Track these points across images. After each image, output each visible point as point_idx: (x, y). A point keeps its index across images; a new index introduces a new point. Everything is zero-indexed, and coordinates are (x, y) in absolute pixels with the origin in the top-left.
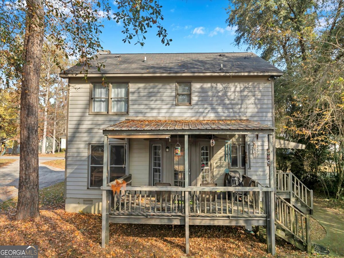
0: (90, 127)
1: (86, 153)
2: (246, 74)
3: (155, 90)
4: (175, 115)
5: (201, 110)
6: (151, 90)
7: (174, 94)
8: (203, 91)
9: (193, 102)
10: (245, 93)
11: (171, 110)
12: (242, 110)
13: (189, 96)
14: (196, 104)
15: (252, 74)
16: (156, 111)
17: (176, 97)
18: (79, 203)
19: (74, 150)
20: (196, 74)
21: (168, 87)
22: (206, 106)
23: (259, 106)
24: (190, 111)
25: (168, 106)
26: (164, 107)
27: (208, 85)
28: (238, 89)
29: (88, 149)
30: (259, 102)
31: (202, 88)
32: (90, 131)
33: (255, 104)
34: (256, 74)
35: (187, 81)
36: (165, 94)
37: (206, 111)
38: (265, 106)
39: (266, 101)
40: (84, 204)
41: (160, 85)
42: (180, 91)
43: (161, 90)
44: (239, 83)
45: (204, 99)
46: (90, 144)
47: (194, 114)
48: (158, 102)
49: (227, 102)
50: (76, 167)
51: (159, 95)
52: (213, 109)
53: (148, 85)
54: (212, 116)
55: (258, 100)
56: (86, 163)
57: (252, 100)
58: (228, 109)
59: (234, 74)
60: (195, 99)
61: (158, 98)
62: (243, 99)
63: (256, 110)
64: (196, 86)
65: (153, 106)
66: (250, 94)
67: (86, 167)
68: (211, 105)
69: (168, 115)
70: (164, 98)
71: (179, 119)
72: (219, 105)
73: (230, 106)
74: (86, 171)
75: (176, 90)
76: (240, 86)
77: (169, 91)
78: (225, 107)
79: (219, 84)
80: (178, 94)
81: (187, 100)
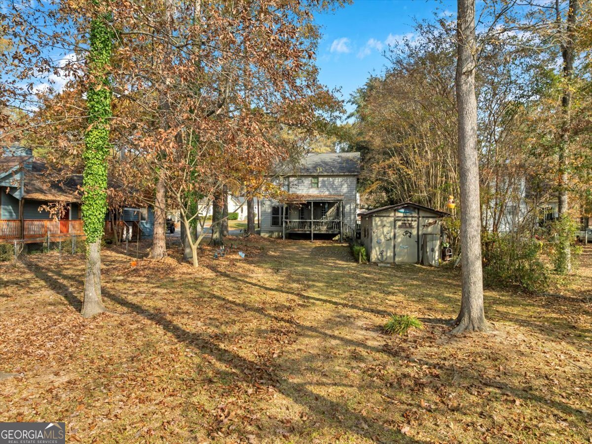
1: (269, 210)
2: (343, 174)
3: (301, 181)
4: (311, 192)
5: (322, 190)
6: (299, 181)
7: (310, 182)
8: (323, 181)
10: (343, 183)
11: (308, 190)
12: (341, 190)
13: (317, 183)
14: (320, 188)
15: (345, 174)
16: (301, 191)
18: (267, 232)
19: (263, 209)
20: (321, 174)
21: (307, 179)
22: (325, 188)
23: (349, 189)
24: (318, 191)
25: (307, 188)
26: (305, 189)
27: (326, 179)
28: (340, 181)
29: (271, 208)
30: (349, 186)
33: (347, 187)
34: (347, 174)
35: (317, 177)
36: (306, 183)
37: (325, 191)
38: (352, 189)
39: (352, 186)
41: (303, 179)
42: (313, 181)
43: (304, 181)
44: (340, 177)
45: (324, 185)
46: (271, 206)
48: (303, 187)
49: (334, 187)
50: (266, 216)
52: (328, 190)
53: (297, 179)
54: (327, 193)
56: (270, 214)
57: (346, 185)
59: (337, 174)
60: (320, 185)
61: (302, 184)
62: (342, 185)
64: (320, 179)
65: (300, 188)
66: (345, 183)
67: (270, 216)
68: (327, 188)
69: (307, 193)
70: (305, 185)
71: (312, 194)
72: (331, 188)
73: (335, 189)
74: (270, 218)
75: (311, 181)
76: (340, 179)
77: (307, 181)
78: (333, 189)
79: (330, 178)
80: (312, 183)
81: (316, 185)
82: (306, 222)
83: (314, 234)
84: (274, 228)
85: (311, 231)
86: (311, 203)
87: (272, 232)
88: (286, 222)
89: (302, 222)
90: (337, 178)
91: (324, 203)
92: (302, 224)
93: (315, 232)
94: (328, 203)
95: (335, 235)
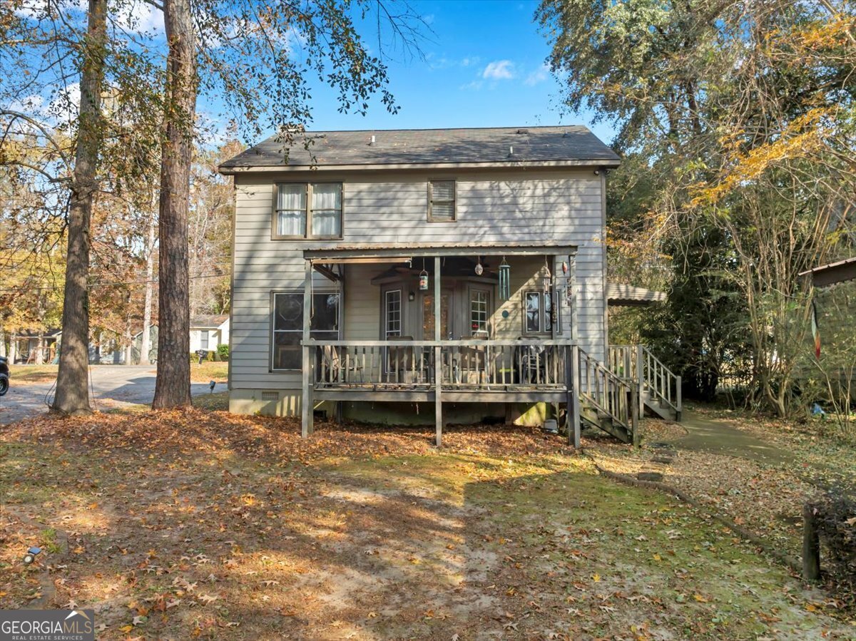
0: (271, 261)
1: (265, 309)
2: (553, 164)
3: (390, 194)
4: (424, 238)
5: (471, 230)
6: (382, 195)
7: (423, 201)
8: (476, 195)
9: (459, 215)
10: (552, 200)
11: (418, 231)
12: (547, 229)
13: (452, 204)
14: (464, 220)
15: (563, 163)
16: (389, 232)
17: (427, 206)
18: (254, 398)
19: (243, 304)
20: (462, 165)
21: (412, 188)
22: (480, 223)
23: (577, 222)
24: (452, 232)
25: (413, 223)
26: (406, 225)
27: (484, 185)
28: (539, 192)
29: (271, 301)
30: (577, 214)
31: (473, 190)
32: (271, 269)
33: (570, 217)
34: (569, 163)
35: (446, 179)
36: (408, 202)
37: (482, 231)
38: (588, 222)
39: (589, 213)
40: (264, 399)
41: (398, 186)
42: (435, 197)
43: (400, 195)
44: (541, 179)
45: (477, 211)
46: (272, 292)
47: (458, 238)
48: (395, 217)
49: (518, 215)
50: (247, 334)
51: (396, 203)
52: (493, 227)
53: (375, 186)
54: (491, 240)
55: (576, 210)
56: (267, 326)
57: (564, 211)
58: (520, 227)
59: (528, 164)
60: (461, 210)
61: (394, 209)
62: (548, 209)
63: (572, 229)
64: (464, 187)
65: (385, 224)
66: (561, 200)
67: (267, 333)
68: (491, 220)
69: (411, 239)
70: (405, 209)
72: (504, 220)
73: (523, 223)
74: (267, 341)
75: (428, 194)
76: (541, 186)
77: (414, 196)
78: (516, 224)
79: (502, 185)
80: (430, 201)
81: (447, 212)
82: (410, 349)
83: (444, 405)
84: (282, 379)
85: (432, 393)
86: (431, 260)
87: (273, 395)
88: (318, 352)
89: (393, 352)
90: (528, 184)
91: (491, 263)
92: (394, 360)
93: (454, 397)
94: (510, 259)
95: (523, 408)
